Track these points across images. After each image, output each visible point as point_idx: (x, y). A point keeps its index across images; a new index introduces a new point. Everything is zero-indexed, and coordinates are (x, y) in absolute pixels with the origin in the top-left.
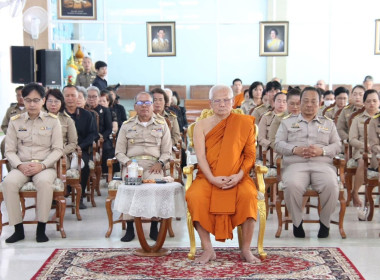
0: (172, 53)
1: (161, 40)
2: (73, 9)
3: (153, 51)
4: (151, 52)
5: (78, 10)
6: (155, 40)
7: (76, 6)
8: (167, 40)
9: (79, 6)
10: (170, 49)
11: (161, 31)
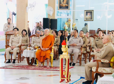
0: (92, 20)
1: (89, 16)
2: (62, 7)
3: (86, 19)
4: (85, 20)
5: (64, 7)
6: (87, 16)
7: (64, 6)
8: (91, 16)
9: (65, 6)
10: (91, 19)
11: (89, 13)
